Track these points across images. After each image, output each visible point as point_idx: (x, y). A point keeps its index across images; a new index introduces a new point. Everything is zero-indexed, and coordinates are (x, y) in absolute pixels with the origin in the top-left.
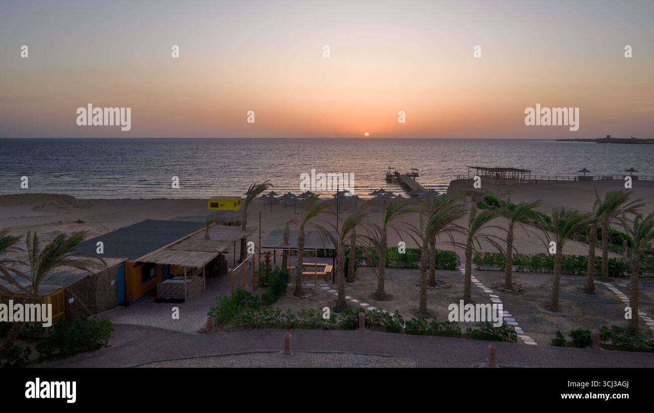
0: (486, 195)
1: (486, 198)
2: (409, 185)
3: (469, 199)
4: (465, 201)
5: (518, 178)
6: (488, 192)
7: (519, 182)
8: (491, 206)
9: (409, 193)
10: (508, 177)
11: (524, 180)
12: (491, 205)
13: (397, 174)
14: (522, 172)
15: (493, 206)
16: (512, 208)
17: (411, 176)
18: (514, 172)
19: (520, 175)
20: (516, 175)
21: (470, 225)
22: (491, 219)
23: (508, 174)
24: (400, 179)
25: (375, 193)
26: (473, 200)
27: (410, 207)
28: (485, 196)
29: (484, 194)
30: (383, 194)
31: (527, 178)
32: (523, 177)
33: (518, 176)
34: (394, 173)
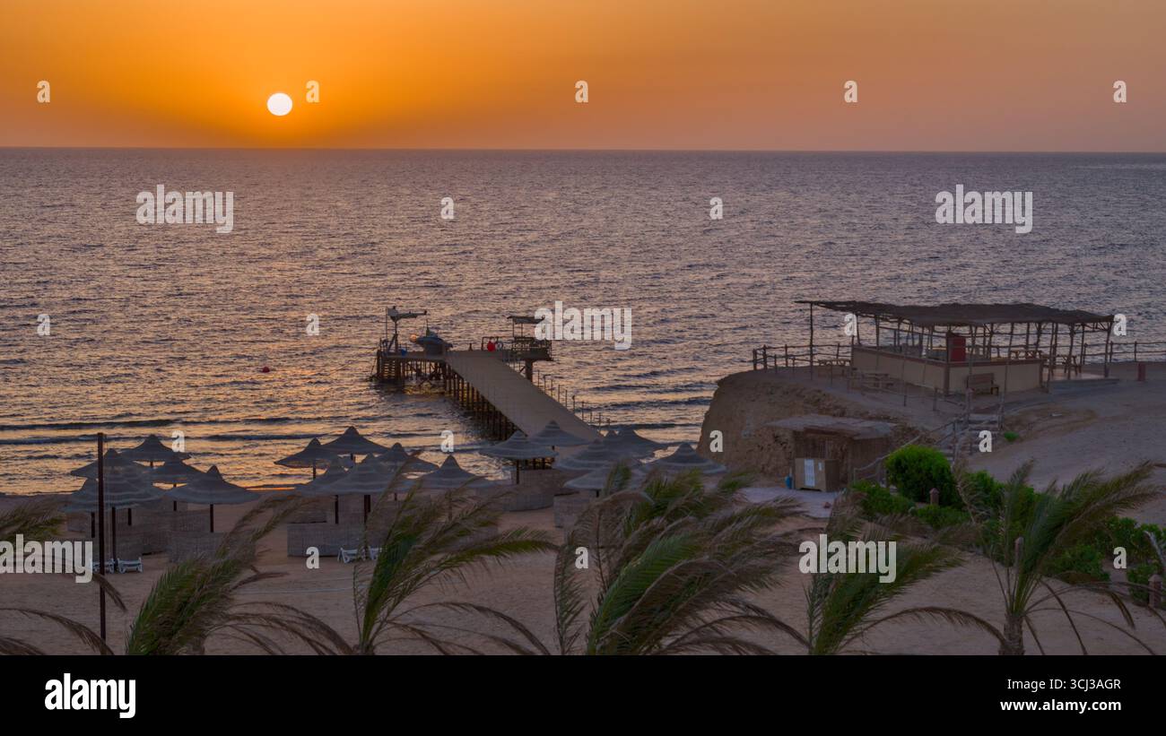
0: (898, 451)
1: (900, 467)
2: (499, 408)
3: (811, 471)
4: (790, 484)
5: (1053, 355)
6: (911, 432)
7: (1059, 374)
8: (921, 506)
9: (500, 446)
10: (1004, 354)
11: (1079, 368)
12: (922, 498)
13: (433, 345)
14: (1072, 324)
15: (932, 506)
16: (1027, 505)
17: (511, 356)
18: (1033, 328)
19: (1064, 341)
20: (1045, 341)
21: (812, 608)
22: (927, 575)
23: (1007, 340)
24: (451, 375)
25: (313, 452)
26: (835, 480)
27: (508, 524)
28: (892, 456)
29: (886, 443)
30: (359, 459)
31: (1096, 355)
32: (1077, 351)
33: (1054, 347)
34: (419, 342)
